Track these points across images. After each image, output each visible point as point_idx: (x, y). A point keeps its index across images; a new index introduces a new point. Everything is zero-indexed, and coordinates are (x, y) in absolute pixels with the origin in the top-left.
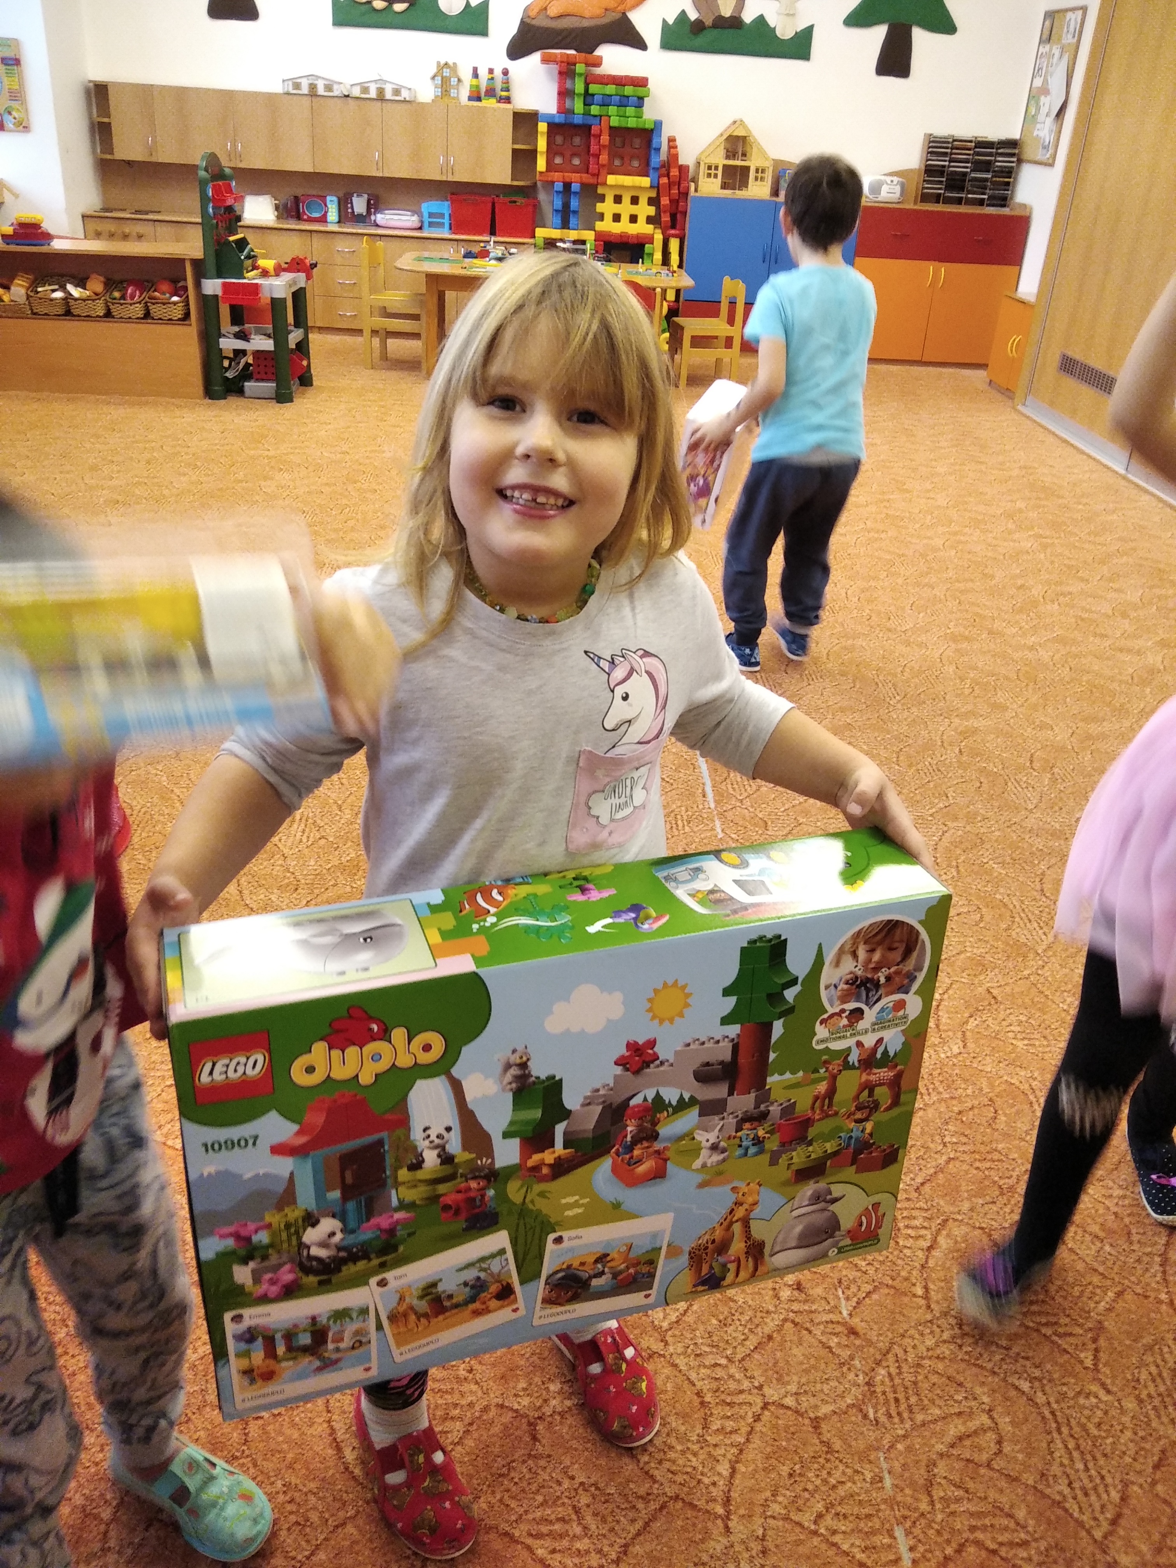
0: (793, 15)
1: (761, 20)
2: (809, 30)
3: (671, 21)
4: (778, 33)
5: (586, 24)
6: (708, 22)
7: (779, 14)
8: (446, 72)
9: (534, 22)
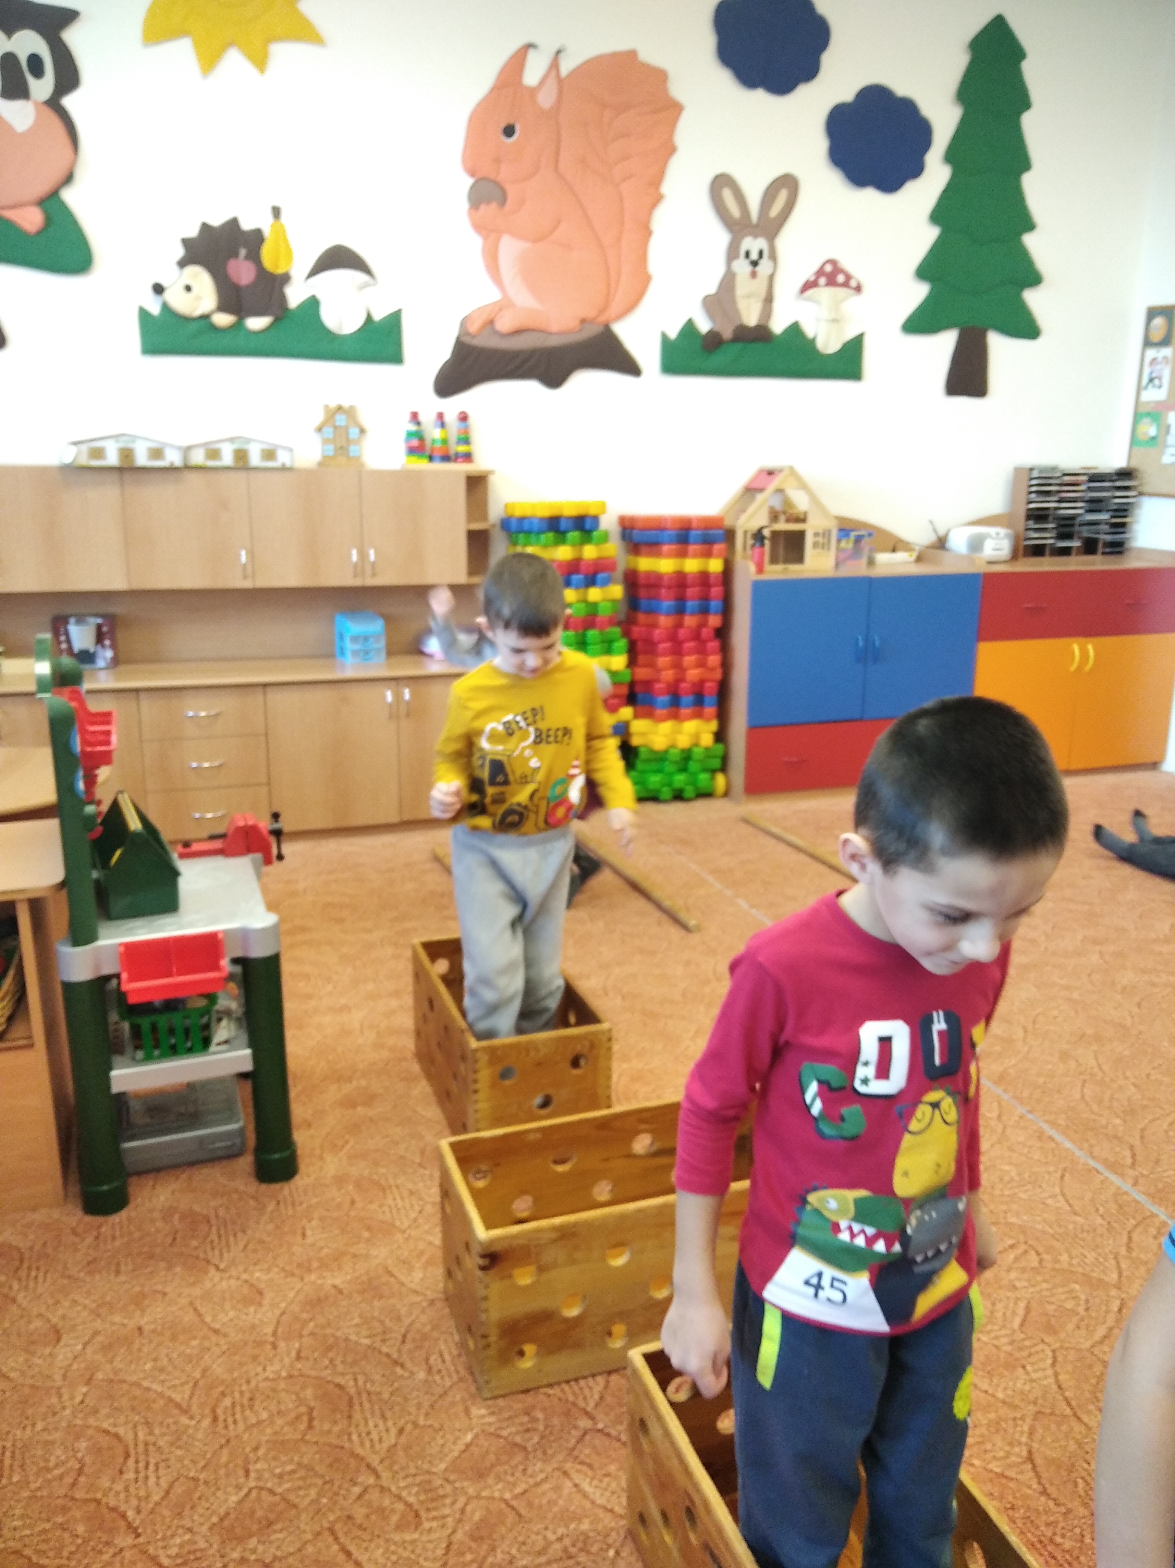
0: (840, 320)
1: (795, 329)
2: (858, 342)
5: (553, 342)
6: (727, 333)
7: (819, 320)
8: (341, 420)
9: (477, 342)
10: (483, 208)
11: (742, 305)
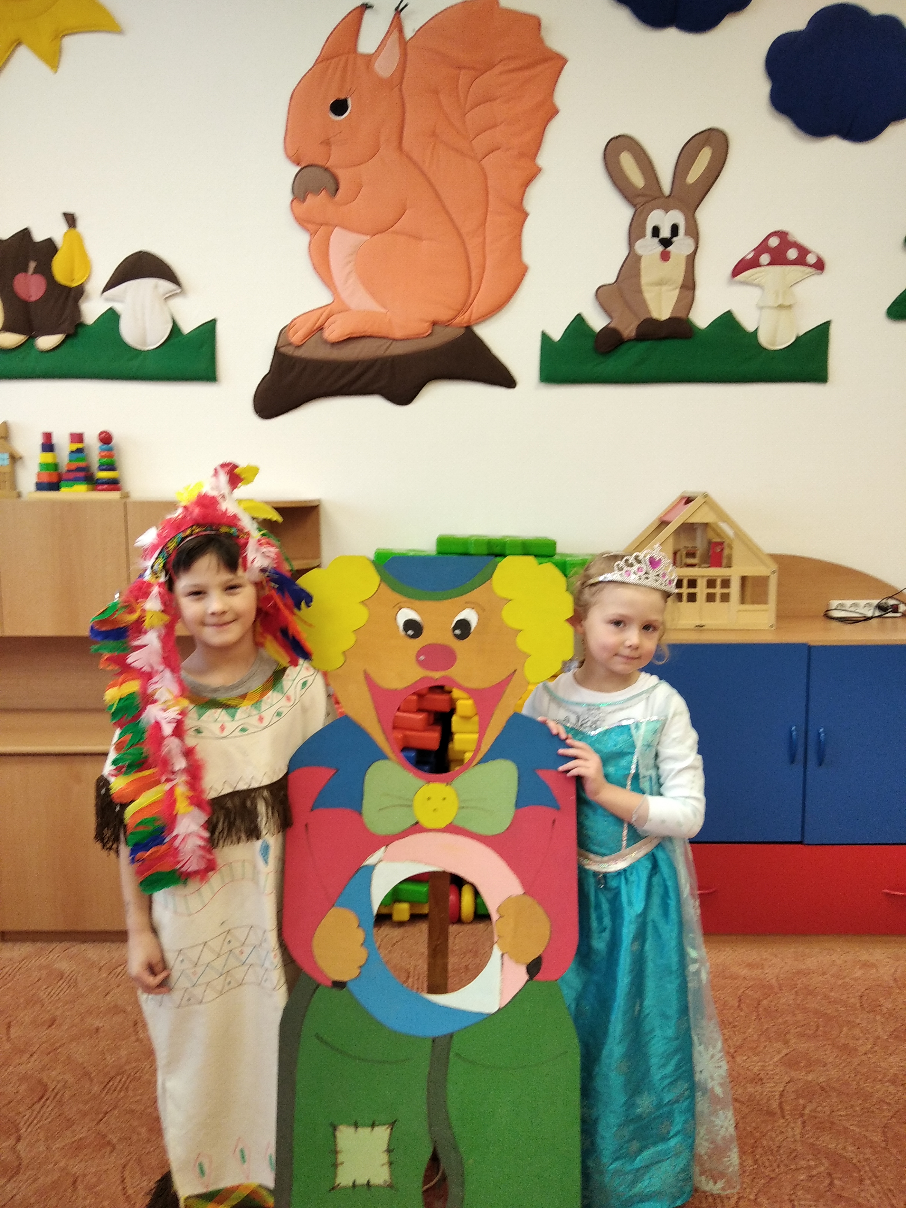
0: (790, 307)
1: (727, 321)
2: (822, 332)
3: (556, 335)
4: (764, 339)
5: (398, 349)
6: (629, 330)
7: (761, 308)
9: (299, 353)
10: (309, 198)
11: (649, 294)
